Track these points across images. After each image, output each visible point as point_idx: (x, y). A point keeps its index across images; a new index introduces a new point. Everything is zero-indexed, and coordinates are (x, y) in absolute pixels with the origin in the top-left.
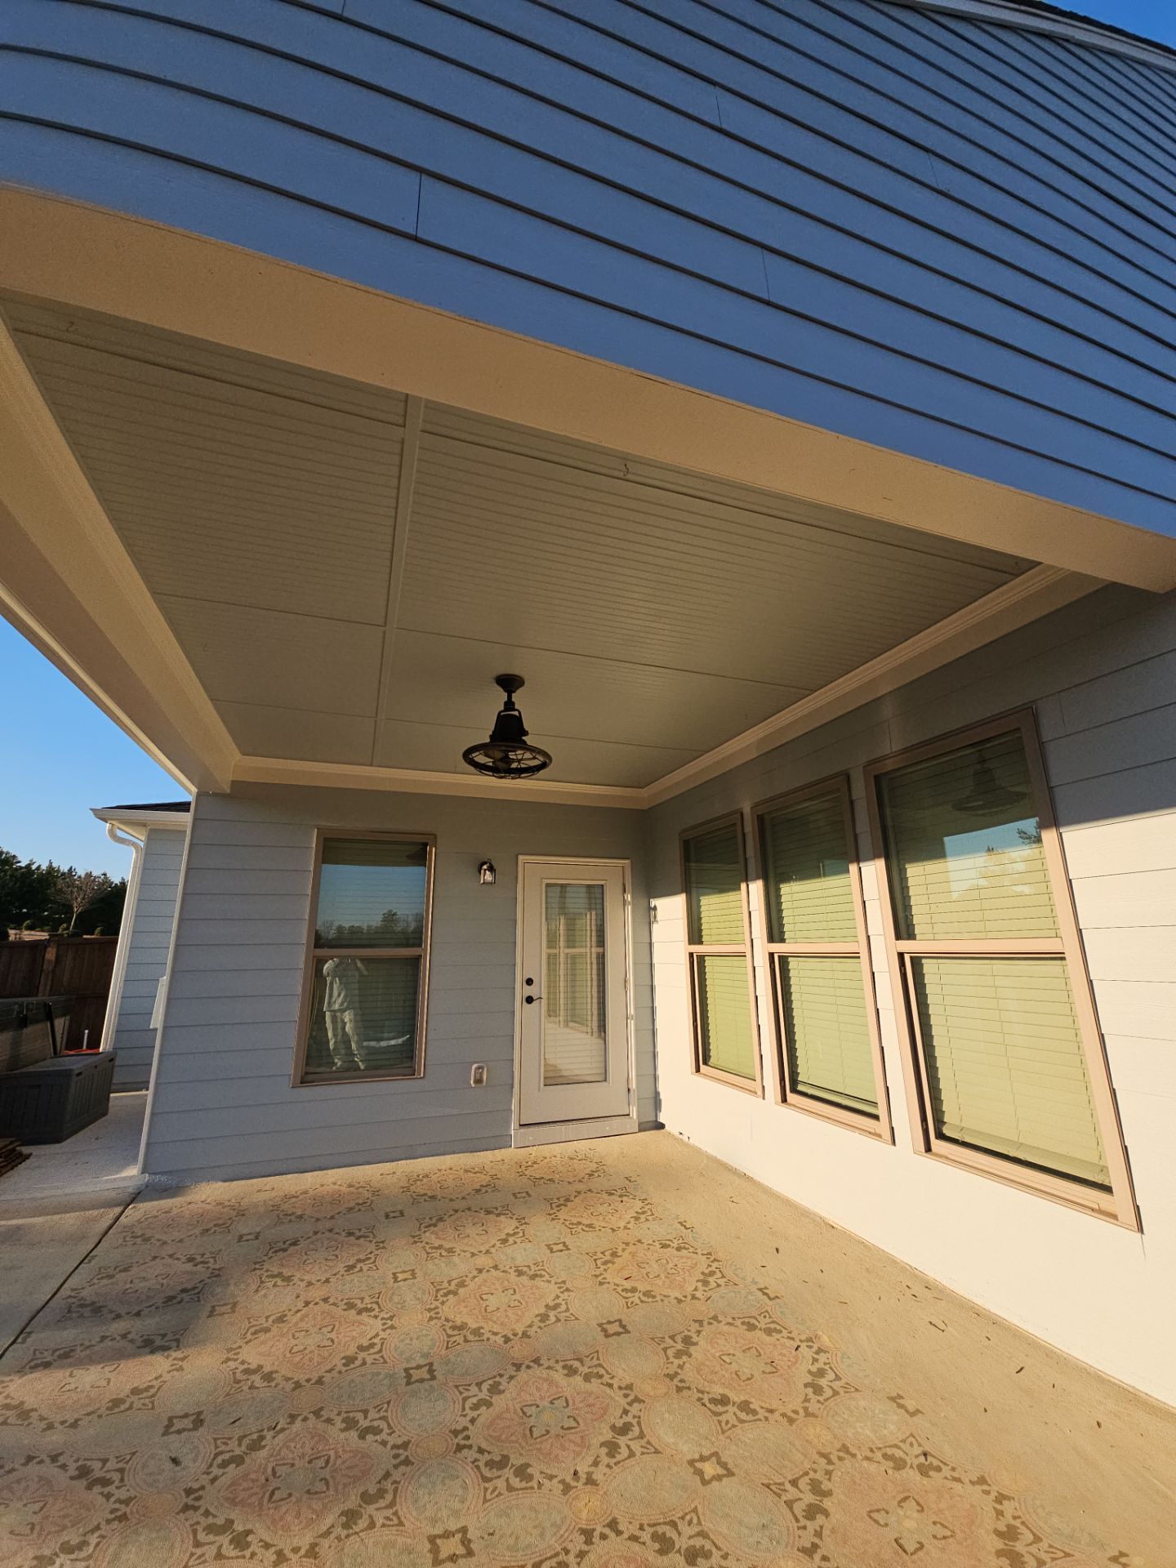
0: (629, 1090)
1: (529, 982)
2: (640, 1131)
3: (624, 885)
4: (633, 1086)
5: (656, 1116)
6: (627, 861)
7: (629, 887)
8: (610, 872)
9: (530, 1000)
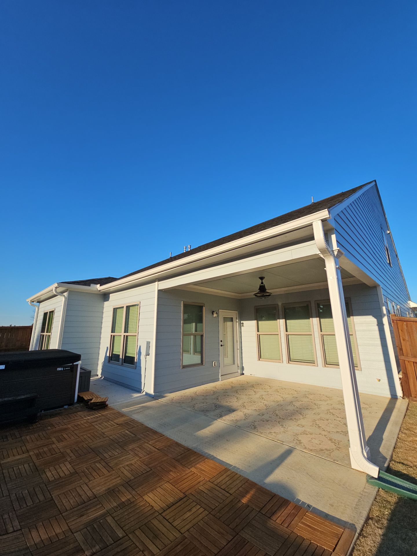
0: (238, 366)
1: (221, 341)
2: (241, 375)
3: (236, 318)
4: (239, 365)
5: (243, 372)
6: (237, 312)
7: (237, 318)
8: (233, 314)
9: (221, 346)
